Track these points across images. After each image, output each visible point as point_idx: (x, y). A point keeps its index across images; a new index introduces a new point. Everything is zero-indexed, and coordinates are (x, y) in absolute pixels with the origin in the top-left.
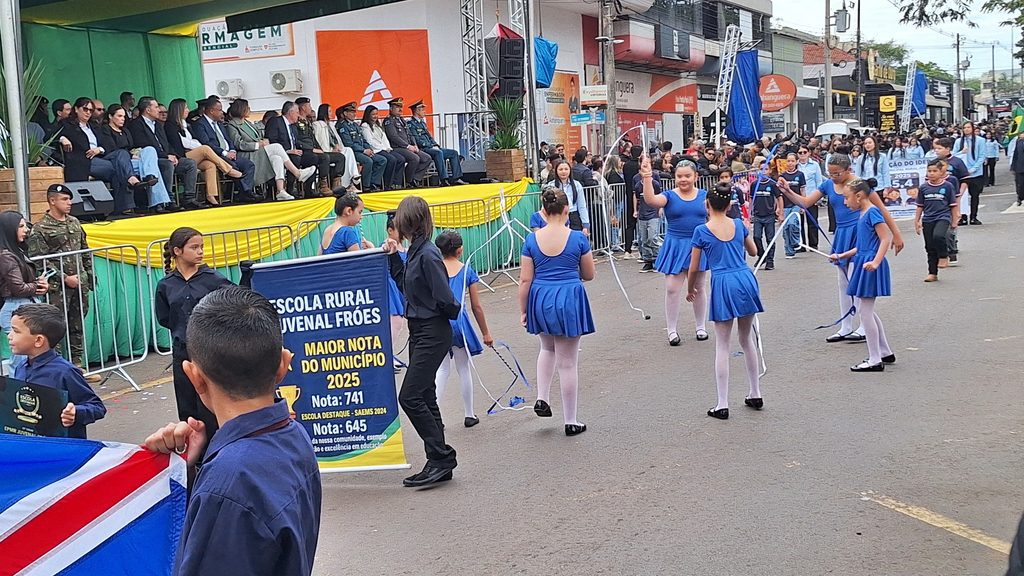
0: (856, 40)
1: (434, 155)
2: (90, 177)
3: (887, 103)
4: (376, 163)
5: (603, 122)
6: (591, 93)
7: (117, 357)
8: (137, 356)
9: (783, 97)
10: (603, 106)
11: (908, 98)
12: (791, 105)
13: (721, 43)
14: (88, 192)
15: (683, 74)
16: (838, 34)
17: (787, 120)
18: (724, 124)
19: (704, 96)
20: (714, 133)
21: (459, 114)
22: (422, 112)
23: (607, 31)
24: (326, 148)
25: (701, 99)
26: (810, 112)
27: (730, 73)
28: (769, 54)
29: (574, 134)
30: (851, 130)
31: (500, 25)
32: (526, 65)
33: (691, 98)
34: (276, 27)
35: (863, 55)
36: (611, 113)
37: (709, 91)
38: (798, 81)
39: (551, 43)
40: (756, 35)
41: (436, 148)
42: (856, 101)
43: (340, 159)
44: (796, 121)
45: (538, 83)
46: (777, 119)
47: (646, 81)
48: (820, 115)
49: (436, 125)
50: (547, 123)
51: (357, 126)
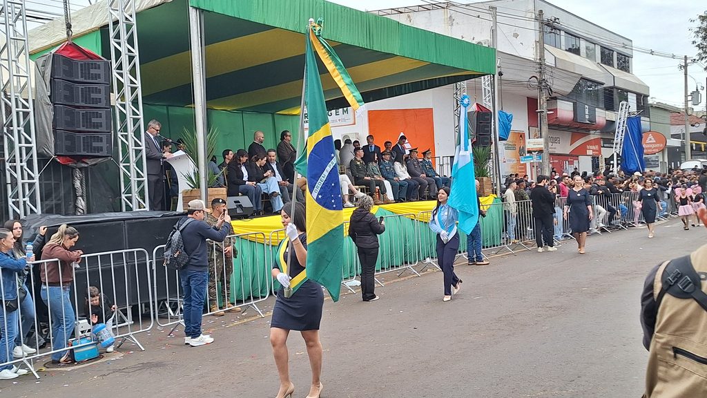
2: (240, 194)
4: (401, 186)
5: (541, 161)
6: (532, 143)
7: (252, 297)
8: (262, 297)
9: (657, 145)
10: (541, 151)
12: (663, 151)
13: (616, 113)
14: (239, 202)
15: (591, 132)
16: (694, 107)
17: (661, 160)
18: (619, 162)
19: (605, 145)
21: (451, 157)
22: (429, 157)
23: (543, 106)
25: (604, 147)
26: (676, 155)
27: (622, 131)
28: (648, 119)
29: (522, 169)
30: (704, 166)
31: (477, 104)
32: (493, 127)
33: (597, 146)
34: (345, 109)
36: (545, 155)
37: (609, 142)
38: (668, 136)
39: (509, 114)
40: (639, 107)
41: (438, 177)
43: (380, 184)
44: (666, 160)
45: (500, 138)
46: (654, 159)
47: (567, 136)
48: (682, 157)
49: (437, 163)
50: (505, 162)
51: (391, 164)
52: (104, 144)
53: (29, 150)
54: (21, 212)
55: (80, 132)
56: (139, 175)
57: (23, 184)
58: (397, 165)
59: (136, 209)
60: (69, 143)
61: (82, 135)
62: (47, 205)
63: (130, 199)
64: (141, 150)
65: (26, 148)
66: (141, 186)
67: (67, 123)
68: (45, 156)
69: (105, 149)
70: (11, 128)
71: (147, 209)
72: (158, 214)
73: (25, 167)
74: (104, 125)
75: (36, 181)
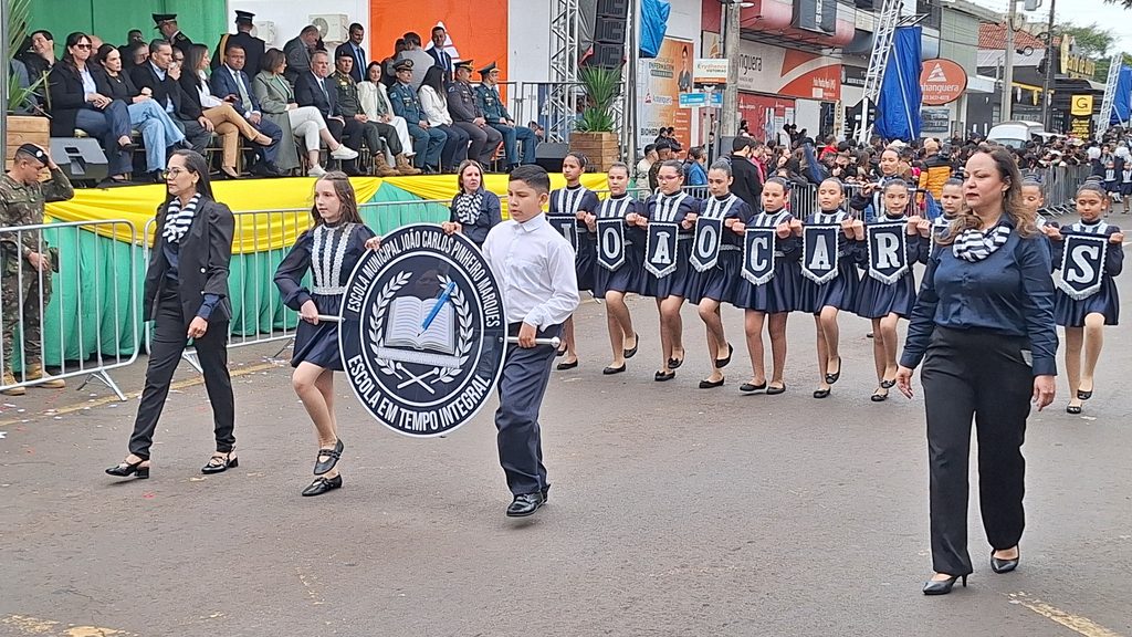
0: (1048, 22)
2: (79, 132)
3: (1080, 105)
4: (433, 139)
5: (720, 106)
6: (707, 67)
7: (100, 358)
8: (124, 358)
9: (948, 88)
10: (721, 86)
11: (1109, 100)
12: (959, 99)
13: (876, 14)
14: (78, 152)
15: (826, 51)
16: (1026, 13)
17: (953, 117)
18: (872, 117)
19: (849, 81)
20: (859, 128)
21: (539, 84)
22: (495, 80)
24: (373, 117)
25: (846, 83)
26: (983, 108)
27: (884, 54)
28: (936, 33)
29: (681, 118)
30: (1033, 135)
32: (629, 27)
33: (833, 82)
35: (1056, 42)
36: (730, 94)
37: (856, 74)
38: (970, 68)
40: (921, 8)
42: (1041, 99)
43: (388, 132)
44: (963, 119)
45: (640, 50)
46: (940, 116)
47: (776, 57)
48: (994, 114)
49: (510, 95)
50: (649, 101)
51: (415, 93)
58: (428, 93)
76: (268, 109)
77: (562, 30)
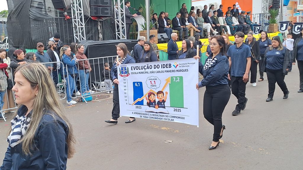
1: (251, 25)
4: (235, 28)
6: (301, 7)
14: (162, 36)
21: (260, 14)
29: (295, 19)
41: (252, 24)
49: (253, 17)
50: (286, 16)
51: (231, 18)
52: (109, 11)
53: (81, 14)
54: (78, 39)
55: (100, 6)
56: (122, 24)
57: (79, 28)
58: (234, 18)
59: (121, 38)
60: (95, 11)
61: (101, 8)
62: (88, 36)
63: (119, 34)
64: (123, 14)
65: (80, 13)
66: (124, 29)
67: (95, 3)
68: (87, 16)
69: (109, 13)
70: (74, 5)
71: (126, 38)
72: (130, 41)
73: (80, 21)
74: (109, 3)
75: (84, 26)
76: (199, 24)
77: (265, 2)
